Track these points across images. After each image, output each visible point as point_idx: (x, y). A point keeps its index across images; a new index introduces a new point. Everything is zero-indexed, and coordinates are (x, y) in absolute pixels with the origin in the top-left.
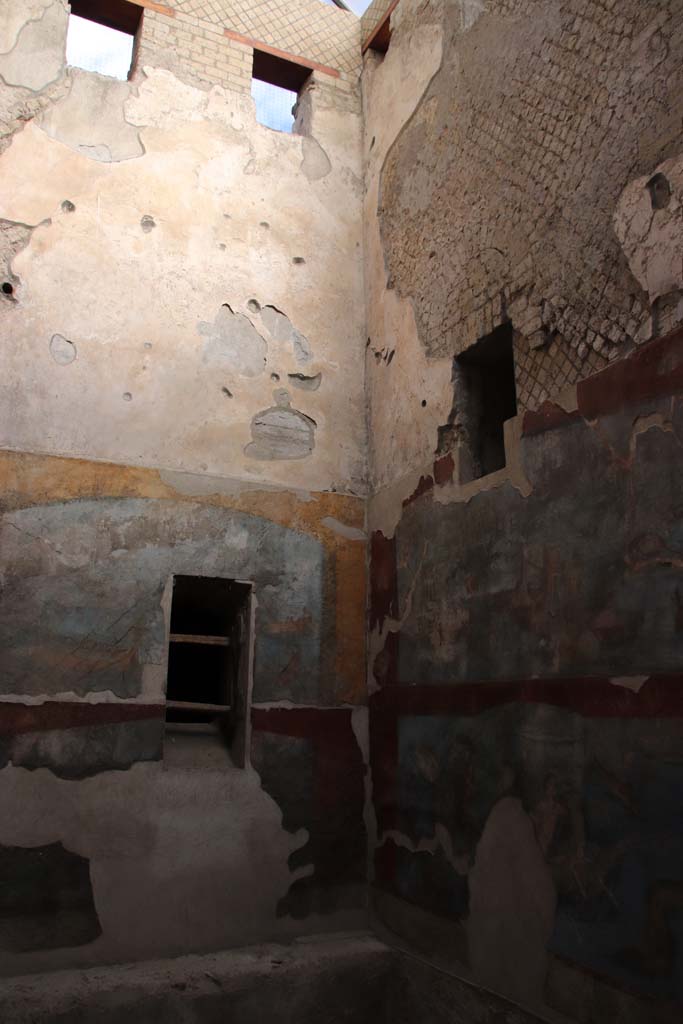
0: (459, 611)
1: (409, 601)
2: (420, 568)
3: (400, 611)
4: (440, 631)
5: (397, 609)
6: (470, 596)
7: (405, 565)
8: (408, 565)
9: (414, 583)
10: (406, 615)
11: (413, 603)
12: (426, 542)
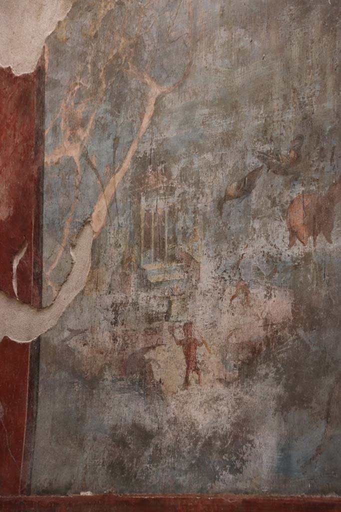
0: (258, 292)
1: (81, 255)
2: (127, 164)
3: (48, 283)
4: (189, 346)
5: (39, 278)
6: (298, 250)
7: (75, 153)
8: (85, 155)
9: (102, 205)
10: (66, 296)
11: (96, 263)
12: (155, 91)
